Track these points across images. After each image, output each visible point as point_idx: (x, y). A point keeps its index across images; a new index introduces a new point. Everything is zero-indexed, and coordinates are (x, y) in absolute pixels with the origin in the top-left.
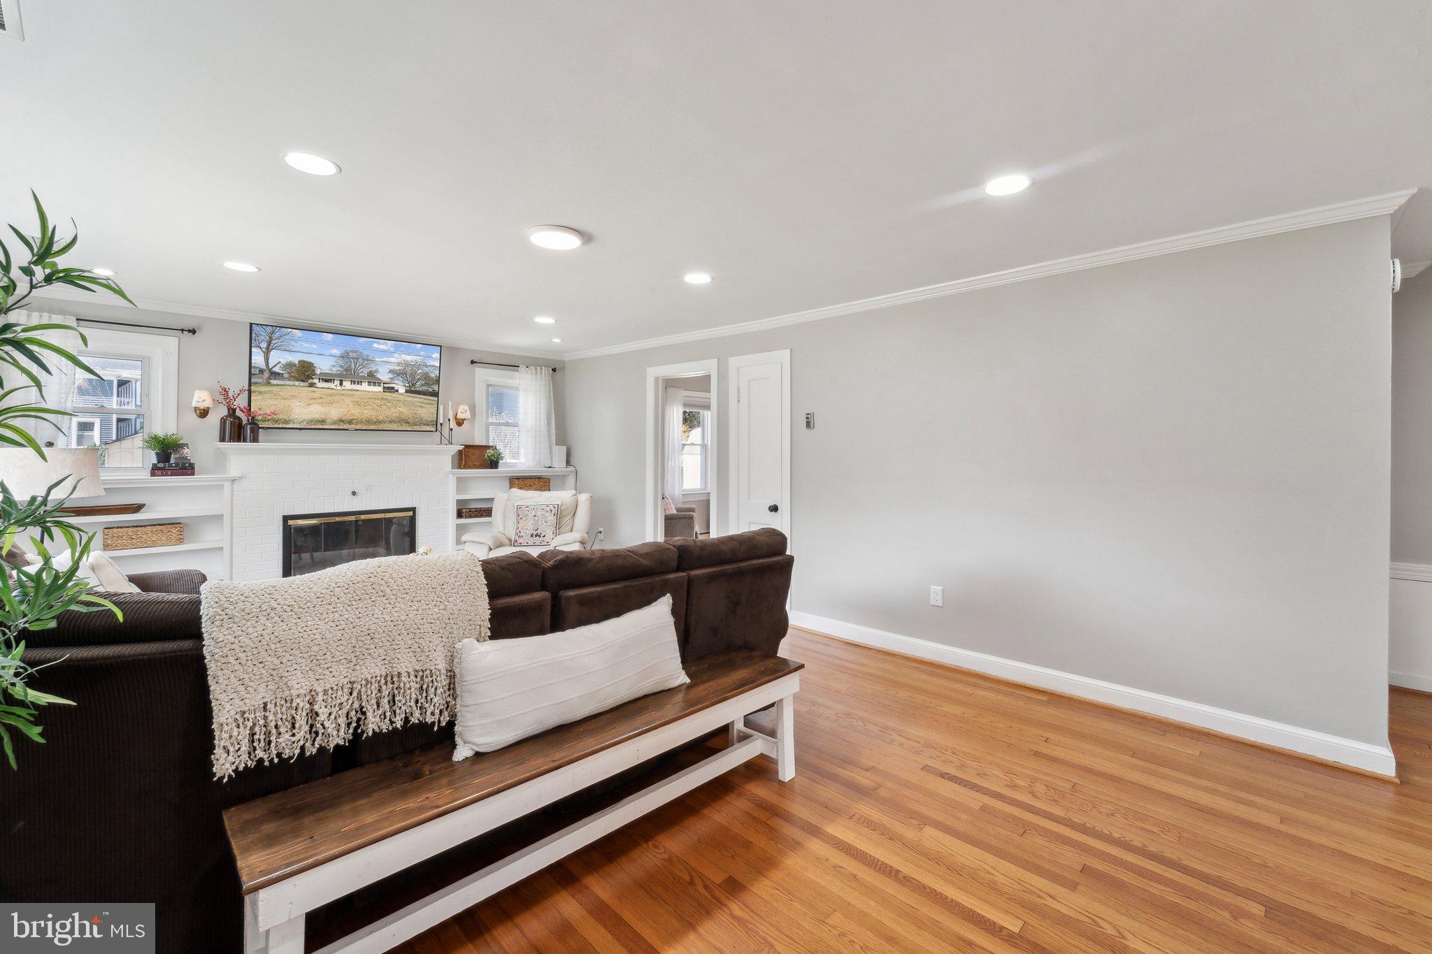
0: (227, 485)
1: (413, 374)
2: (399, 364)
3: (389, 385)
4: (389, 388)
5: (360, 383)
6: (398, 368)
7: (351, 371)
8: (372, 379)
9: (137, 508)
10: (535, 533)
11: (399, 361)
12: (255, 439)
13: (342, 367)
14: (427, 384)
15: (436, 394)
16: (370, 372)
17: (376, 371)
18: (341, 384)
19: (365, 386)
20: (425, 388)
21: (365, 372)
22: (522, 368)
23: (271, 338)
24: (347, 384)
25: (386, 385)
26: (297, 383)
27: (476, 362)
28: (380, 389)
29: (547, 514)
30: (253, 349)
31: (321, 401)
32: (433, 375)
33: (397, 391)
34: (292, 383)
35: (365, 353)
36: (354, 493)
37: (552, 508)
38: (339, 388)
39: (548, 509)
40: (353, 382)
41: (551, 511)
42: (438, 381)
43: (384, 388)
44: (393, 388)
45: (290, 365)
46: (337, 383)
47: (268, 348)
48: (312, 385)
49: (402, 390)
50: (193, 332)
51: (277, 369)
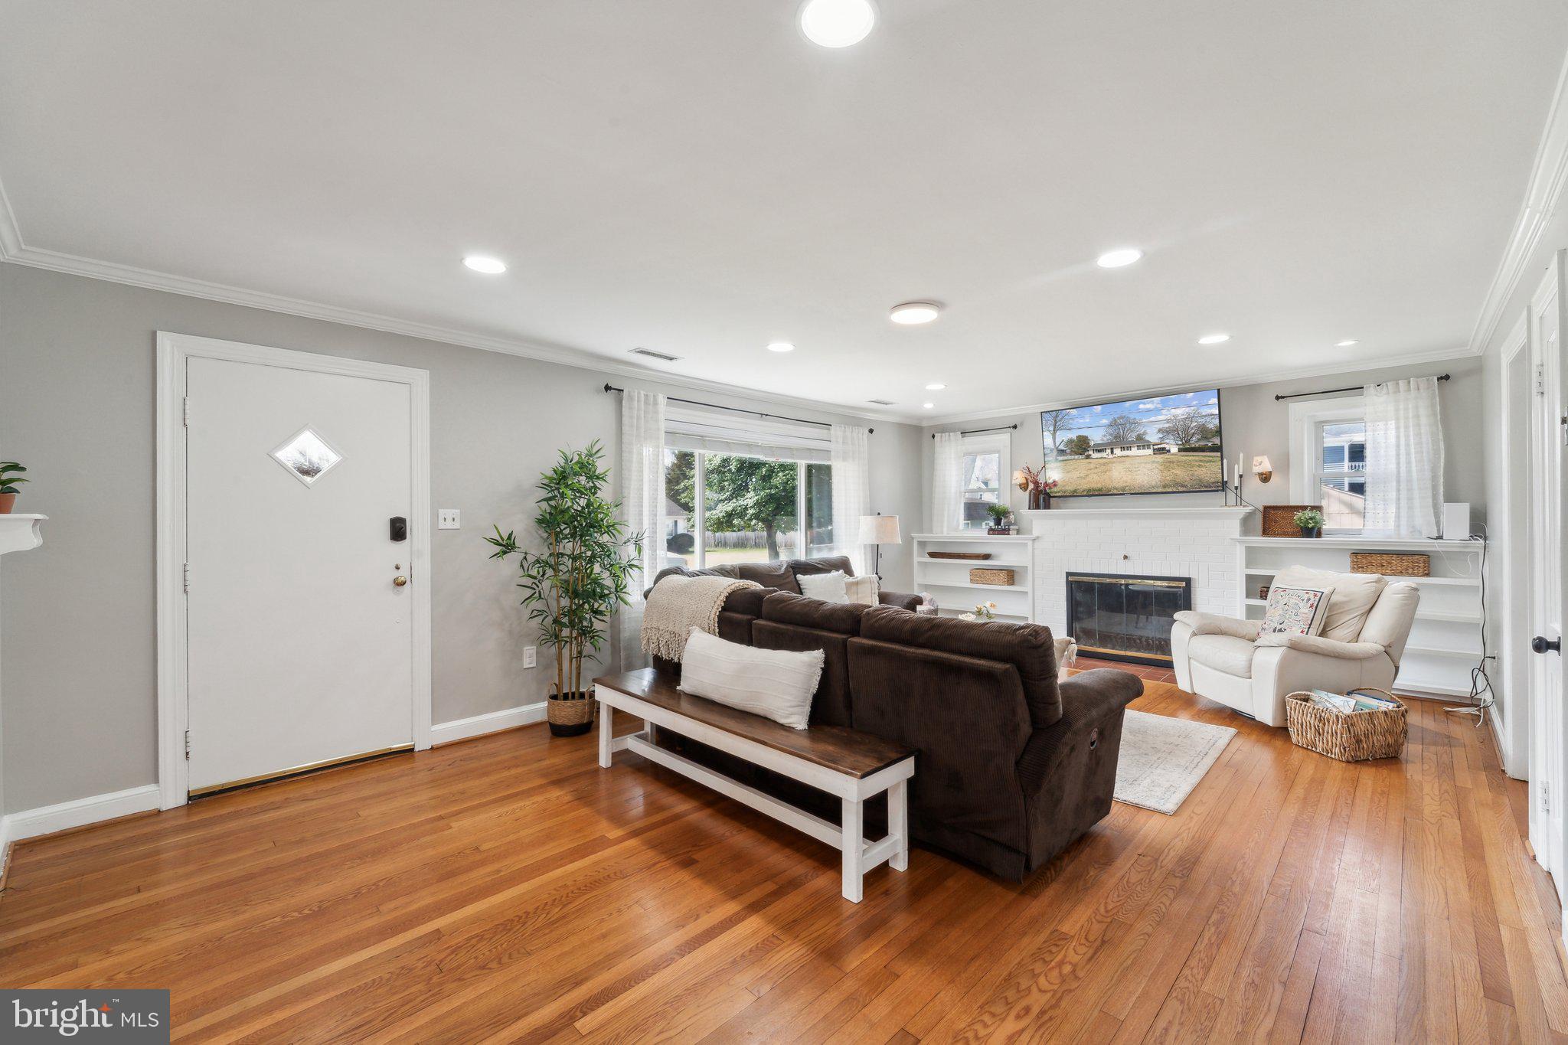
0: (1030, 543)
1: (1186, 430)
2: (1168, 421)
3: (1159, 446)
4: (1159, 449)
5: (1129, 448)
6: (1167, 425)
7: (1121, 439)
8: (1142, 442)
9: (987, 557)
10: (1278, 628)
11: (1168, 417)
12: (1047, 506)
13: (1111, 435)
14: (1205, 438)
15: (1218, 449)
16: (1139, 435)
17: (1145, 433)
18: (1112, 452)
19: (1134, 451)
20: (1202, 443)
21: (1132, 437)
22: (1371, 390)
23: (1056, 422)
24: (1117, 452)
25: (1156, 447)
26: (1076, 457)
27: (1283, 397)
28: (1150, 451)
29: (1301, 604)
30: (1045, 433)
31: (1096, 471)
32: (1211, 426)
33: (1169, 451)
34: (1073, 457)
35: (1132, 416)
36: (1126, 557)
37: (1312, 596)
38: (1111, 456)
39: (1306, 597)
40: (1123, 449)
41: (1309, 600)
42: (1219, 432)
43: (1154, 450)
44: (1164, 449)
45: (1071, 441)
46: (1109, 451)
47: (1054, 430)
48: (1088, 457)
49: (1174, 449)
50: (1015, 427)
51: (1062, 447)
